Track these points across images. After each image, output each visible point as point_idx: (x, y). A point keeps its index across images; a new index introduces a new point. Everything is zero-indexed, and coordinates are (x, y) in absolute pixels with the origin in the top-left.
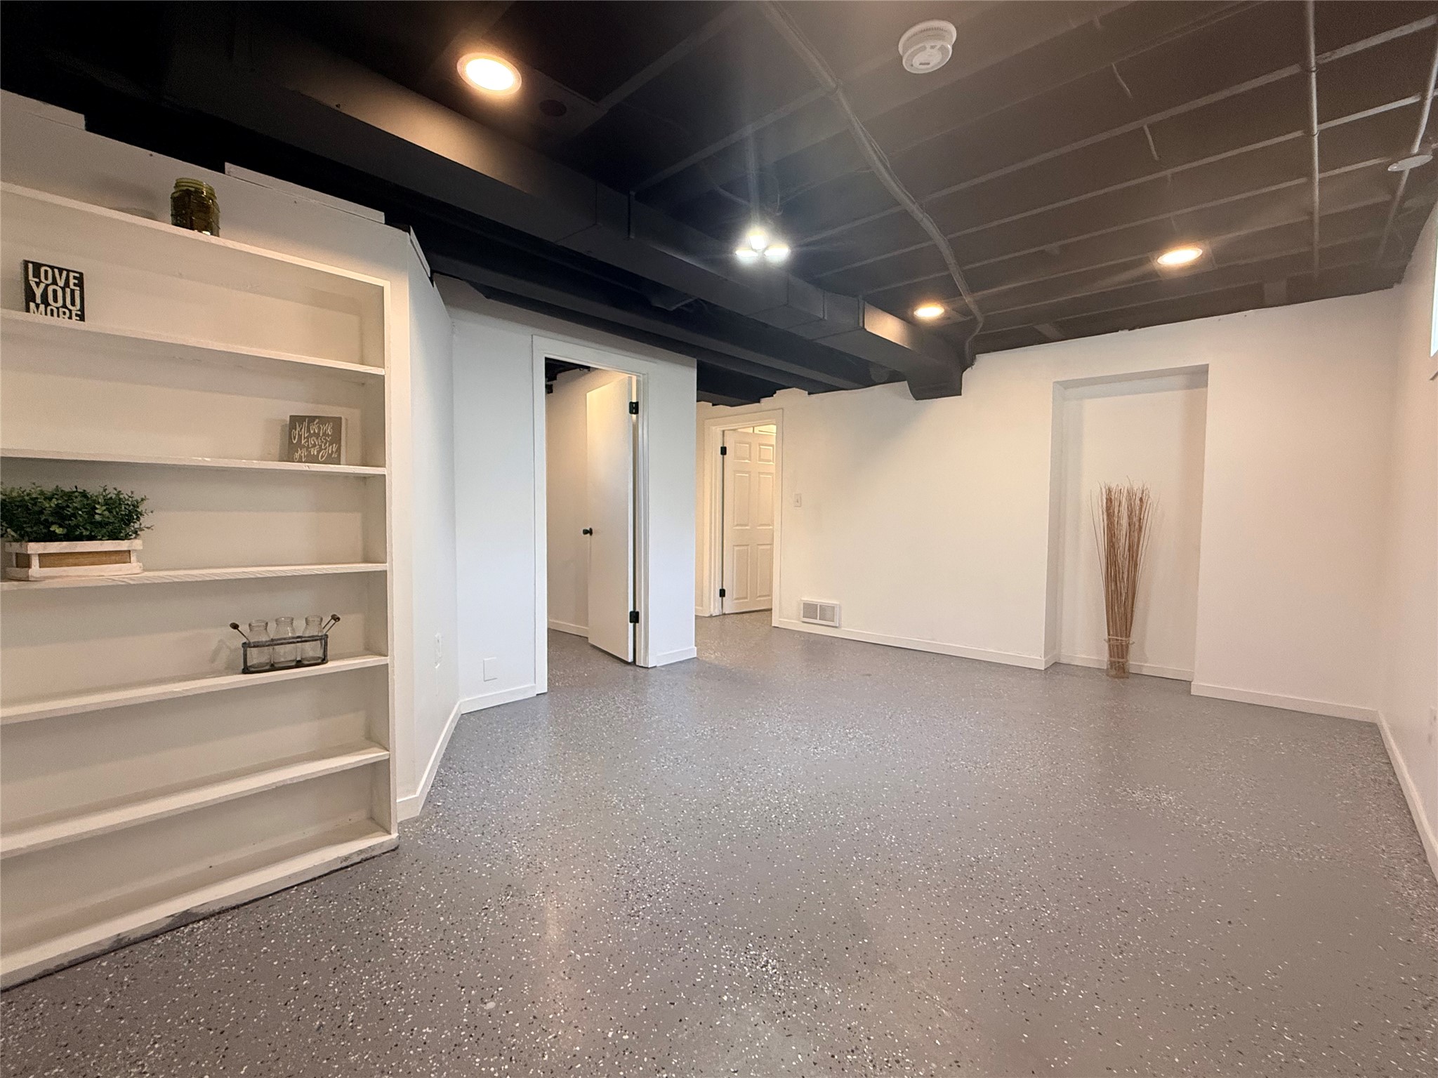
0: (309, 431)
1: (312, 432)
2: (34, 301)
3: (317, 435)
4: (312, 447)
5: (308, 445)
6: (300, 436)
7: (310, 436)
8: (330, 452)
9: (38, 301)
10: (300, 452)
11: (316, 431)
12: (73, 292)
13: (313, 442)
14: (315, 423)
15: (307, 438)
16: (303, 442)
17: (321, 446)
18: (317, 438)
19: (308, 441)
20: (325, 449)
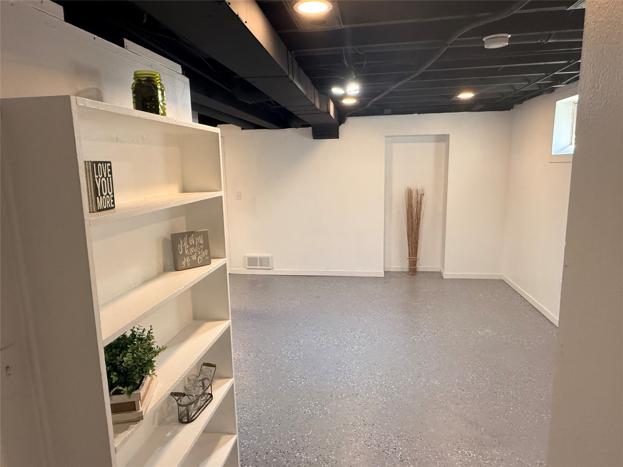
0: (189, 243)
1: (191, 244)
2: (98, 196)
3: (194, 246)
4: (192, 255)
5: (190, 253)
6: (184, 248)
7: (190, 247)
8: (204, 256)
9: (99, 195)
10: (185, 259)
11: (194, 243)
12: (109, 178)
13: (192, 251)
14: (192, 237)
15: (188, 249)
16: (186, 252)
17: (198, 252)
18: (195, 248)
19: (189, 251)
20: (201, 254)
